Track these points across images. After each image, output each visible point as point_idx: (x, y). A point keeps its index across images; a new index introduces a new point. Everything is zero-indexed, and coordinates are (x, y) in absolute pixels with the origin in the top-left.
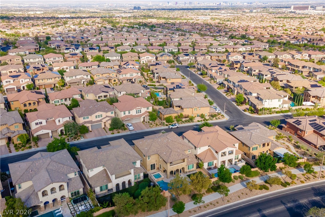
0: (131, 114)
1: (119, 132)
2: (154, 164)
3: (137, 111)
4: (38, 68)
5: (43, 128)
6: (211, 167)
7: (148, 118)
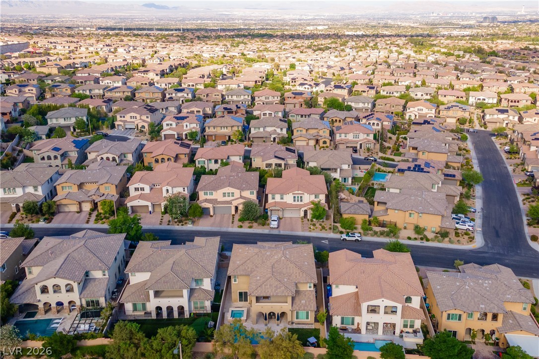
0: (284, 200)
1: (250, 227)
2: (246, 293)
3: (295, 197)
4: (230, 109)
5: (141, 197)
6: (348, 327)
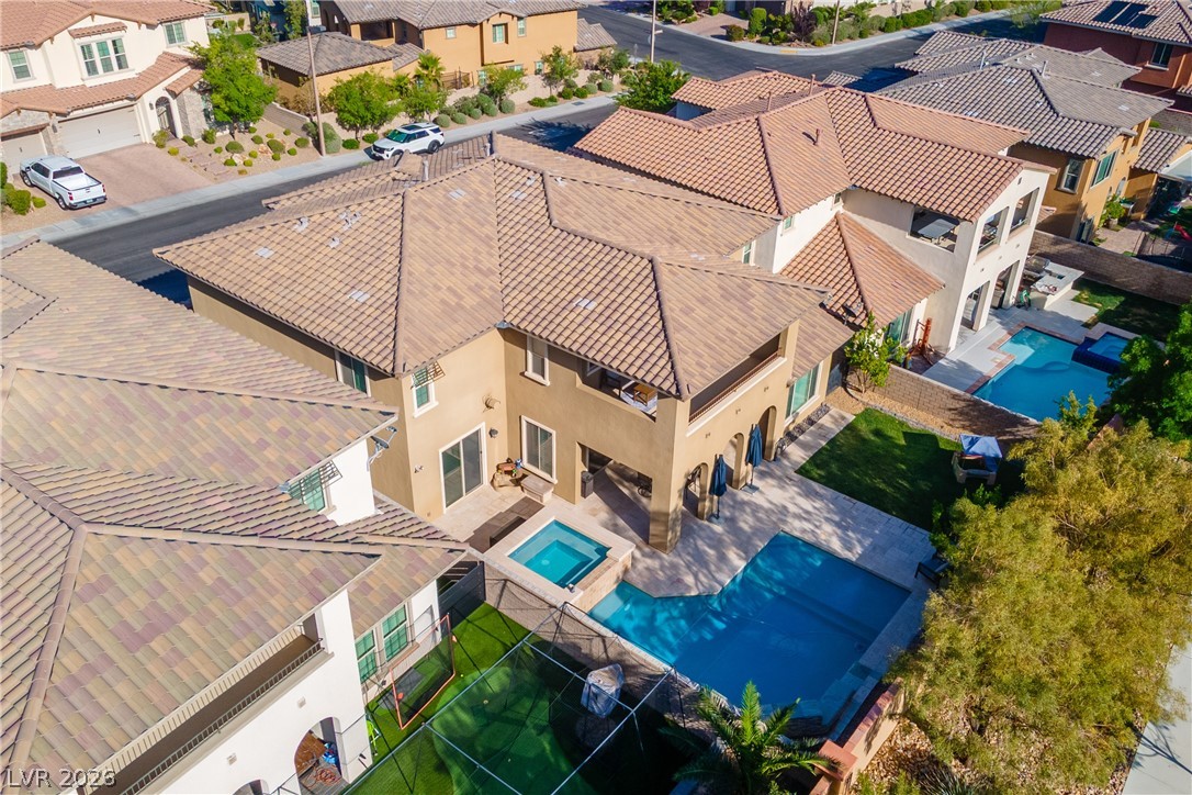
0: (39, 78)
2: (472, 443)
3: (86, 50)
7: (196, 104)
